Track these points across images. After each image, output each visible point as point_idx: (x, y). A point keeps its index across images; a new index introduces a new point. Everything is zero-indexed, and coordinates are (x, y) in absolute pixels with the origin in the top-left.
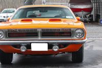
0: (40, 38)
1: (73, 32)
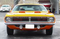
0: (30, 22)
1: (48, 19)
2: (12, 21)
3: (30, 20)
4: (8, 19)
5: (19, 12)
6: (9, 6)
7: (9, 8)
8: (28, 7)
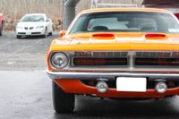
0: (131, 69)
2: (71, 66)
3: (131, 61)
4: (60, 59)
5: (94, 36)
6: (45, 19)
7: (45, 24)
8: (119, 20)
